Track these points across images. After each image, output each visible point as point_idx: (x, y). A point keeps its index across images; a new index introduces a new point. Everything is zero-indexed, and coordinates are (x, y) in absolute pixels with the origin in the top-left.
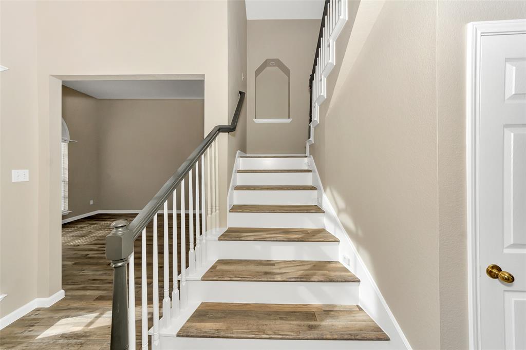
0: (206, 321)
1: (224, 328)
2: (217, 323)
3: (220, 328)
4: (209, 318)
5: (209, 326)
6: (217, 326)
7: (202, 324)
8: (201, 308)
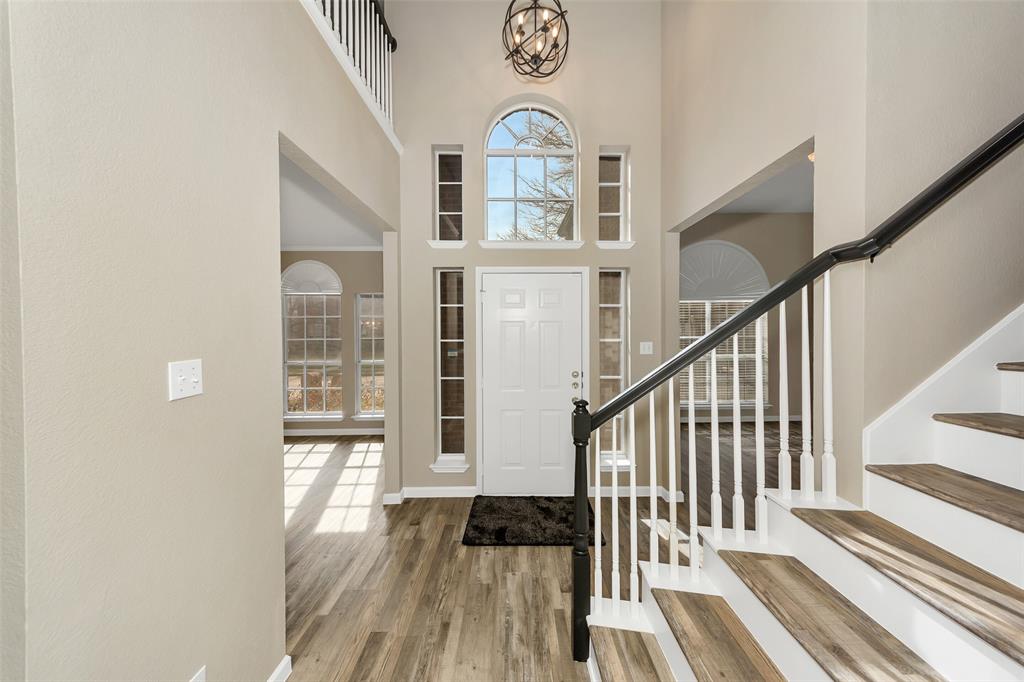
0: (690, 613)
1: (695, 642)
2: (698, 629)
3: (690, 636)
4: (699, 616)
5: (685, 620)
6: (692, 631)
7: (683, 609)
8: (708, 598)
